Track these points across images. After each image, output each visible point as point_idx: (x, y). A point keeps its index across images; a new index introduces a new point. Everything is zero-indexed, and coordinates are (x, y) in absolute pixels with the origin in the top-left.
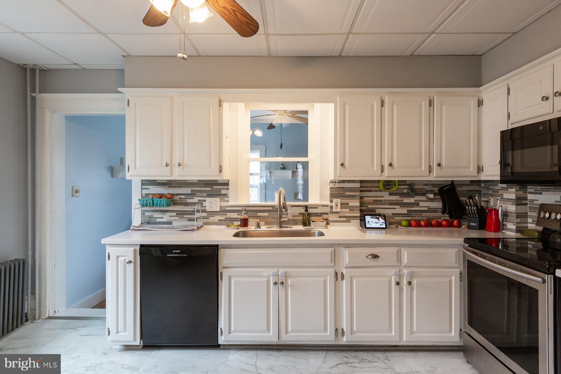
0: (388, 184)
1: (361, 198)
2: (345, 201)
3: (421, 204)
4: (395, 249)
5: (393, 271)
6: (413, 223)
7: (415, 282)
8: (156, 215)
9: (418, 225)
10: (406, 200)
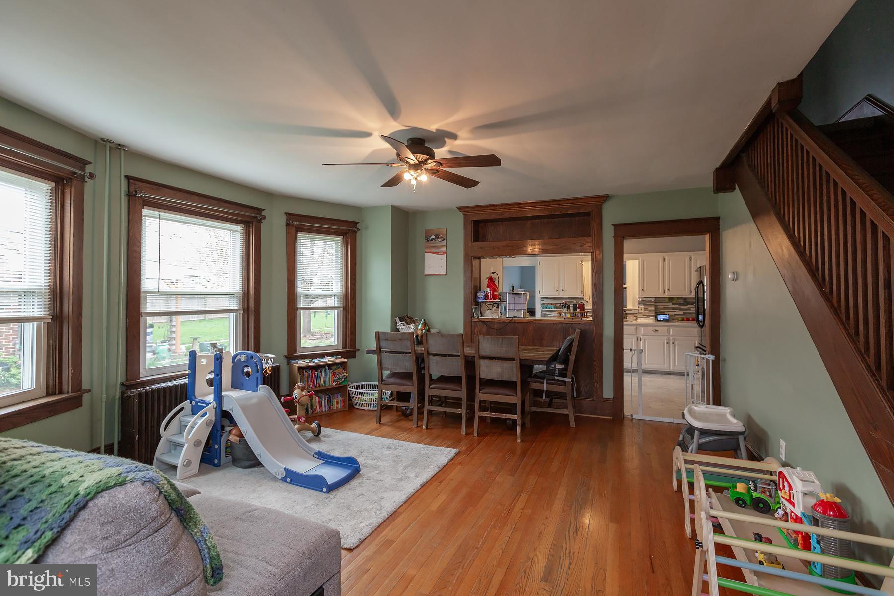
0: (671, 299)
1: (655, 306)
2: (646, 307)
3: (692, 309)
4: (666, 328)
5: (665, 337)
6: (685, 319)
7: (676, 343)
8: (548, 313)
9: (688, 320)
10: (683, 307)
